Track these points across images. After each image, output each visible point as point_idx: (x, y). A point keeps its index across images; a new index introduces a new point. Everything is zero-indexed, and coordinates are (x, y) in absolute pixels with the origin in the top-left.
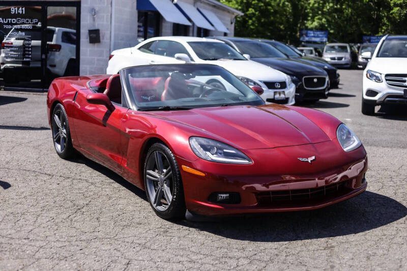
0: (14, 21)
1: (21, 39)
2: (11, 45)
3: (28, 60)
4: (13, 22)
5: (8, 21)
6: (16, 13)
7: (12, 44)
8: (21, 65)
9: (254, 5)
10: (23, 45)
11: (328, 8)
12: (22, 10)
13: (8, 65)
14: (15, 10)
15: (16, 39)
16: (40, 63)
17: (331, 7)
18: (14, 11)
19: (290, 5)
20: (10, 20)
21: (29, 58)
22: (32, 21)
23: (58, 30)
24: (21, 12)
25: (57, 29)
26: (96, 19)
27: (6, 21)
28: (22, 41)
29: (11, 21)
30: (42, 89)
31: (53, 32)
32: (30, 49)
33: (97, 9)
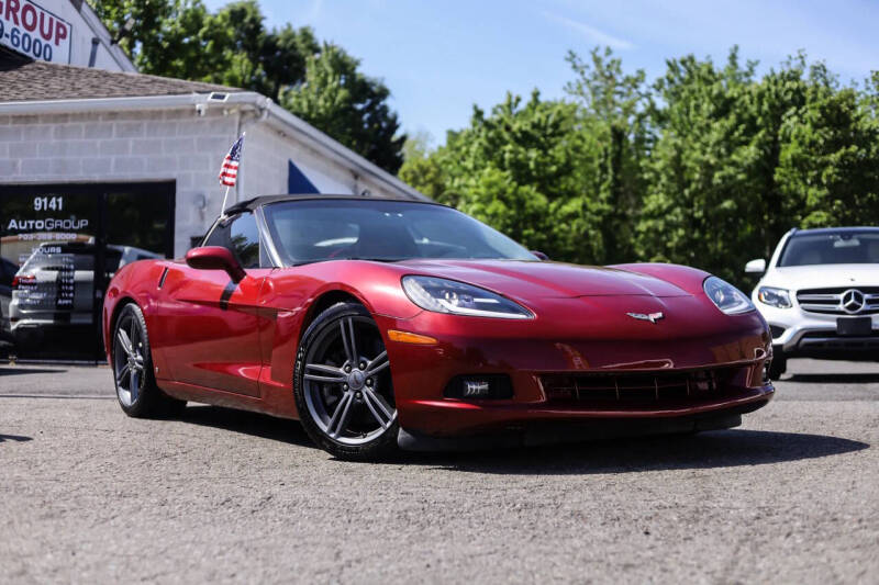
0: (40, 225)
1: (53, 269)
2: (34, 281)
3: (67, 302)
4: (37, 227)
5: (28, 225)
6: (45, 208)
7: (34, 278)
8: (51, 322)
9: (528, 237)
10: (58, 279)
11: (676, 239)
12: (57, 203)
13: (26, 321)
14: (43, 203)
15: (44, 269)
16: (90, 315)
17: (681, 238)
18: (40, 204)
19: (600, 235)
20: (31, 222)
21: (69, 298)
22: (76, 224)
23: (130, 252)
24: (54, 207)
25: (127, 249)
26: (207, 217)
27: (23, 225)
28: (55, 273)
29: (34, 225)
30: (93, 362)
31: (119, 255)
32: (71, 288)
33: (208, 196)
